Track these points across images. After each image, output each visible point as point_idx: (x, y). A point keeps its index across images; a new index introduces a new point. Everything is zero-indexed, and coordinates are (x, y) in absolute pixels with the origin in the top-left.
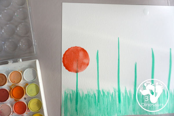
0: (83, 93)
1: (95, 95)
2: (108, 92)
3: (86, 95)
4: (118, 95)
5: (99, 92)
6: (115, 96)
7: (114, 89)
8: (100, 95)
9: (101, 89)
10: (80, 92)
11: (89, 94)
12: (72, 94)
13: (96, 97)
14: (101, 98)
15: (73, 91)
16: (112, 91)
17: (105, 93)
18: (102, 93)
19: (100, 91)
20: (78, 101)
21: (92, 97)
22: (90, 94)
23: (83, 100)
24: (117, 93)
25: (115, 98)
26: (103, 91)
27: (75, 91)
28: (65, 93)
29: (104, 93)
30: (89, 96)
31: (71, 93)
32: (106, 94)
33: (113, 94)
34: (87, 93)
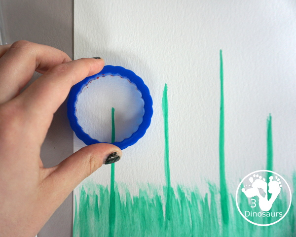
0: (128, 194)
1: (158, 199)
2: (193, 194)
3: (136, 200)
4: (220, 203)
5: (169, 191)
6: (212, 204)
7: (210, 185)
8: (173, 201)
9: (174, 185)
10: (121, 192)
11: (143, 198)
12: (99, 196)
13: (161, 206)
14: (175, 209)
15: (101, 189)
16: (203, 191)
17: (186, 195)
18: (177, 196)
19: (172, 189)
20: (114, 215)
21: (150, 205)
22: (146, 198)
23: (128, 212)
24: (218, 198)
25: (212, 209)
26: (179, 190)
27: (107, 190)
28: (83, 193)
29: (182, 195)
30: (144, 203)
31: (98, 193)
32: (188, 197)
33: (206, 199)
34: (138, 196)
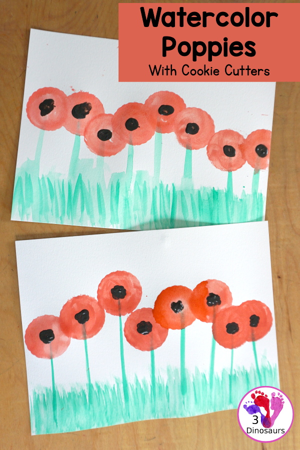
0: (64, 391)
1: (83, 392)
2: (105, 386)
3: (69, 394)
4: (122, 389)
5: (90, 386)
6: (117, 391)
7: (116, 379)
8: (93, 392)
9: (93, 382)
10: (59, 390)
11: (74, 393)
12: (45, 394)
13: (85, 396)
14: (94, 397)
15: (47, 390)
16: (112, 383)
17: (101, 387)
18: (95, 388)
19: (92, 385)
20: (56, 405)
21: (78, 397)
22: (75, 393)
23: (65, 402)
24: (121, 386)
25: (118, 393)
26: (96, 384)
27: (50, 389)
28: (35, 393)
29: (98, 387)
30: (74, 395)
31: (44, 392)
32: (103, 388)
33: (114, 388)
34: (70, 391)
